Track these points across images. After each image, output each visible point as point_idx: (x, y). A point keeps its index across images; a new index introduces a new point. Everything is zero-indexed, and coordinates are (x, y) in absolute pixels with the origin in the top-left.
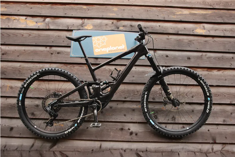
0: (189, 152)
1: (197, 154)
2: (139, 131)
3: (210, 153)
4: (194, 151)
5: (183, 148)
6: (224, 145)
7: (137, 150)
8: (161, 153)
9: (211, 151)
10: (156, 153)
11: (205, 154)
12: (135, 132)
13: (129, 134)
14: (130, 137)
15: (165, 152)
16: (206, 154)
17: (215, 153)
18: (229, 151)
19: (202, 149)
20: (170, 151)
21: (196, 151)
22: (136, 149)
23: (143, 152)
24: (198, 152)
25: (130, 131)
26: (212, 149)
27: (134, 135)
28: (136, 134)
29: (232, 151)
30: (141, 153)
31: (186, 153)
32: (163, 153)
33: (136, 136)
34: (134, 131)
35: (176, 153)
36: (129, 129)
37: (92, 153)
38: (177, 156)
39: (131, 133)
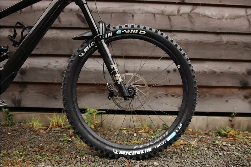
0: (147, 14)
1: (157, 16)
3: (175, 15)
4: (153, 13)
5: (139, 9)
6: (195, 7)
8: (110, 14)
9: (176, 14)
10: (104, 15)
11: (167, 16)
15: (115, 13)
16: (169, 17)
17: (181, 15)
18: (199, 14)
19: (164, 11)
20: (121, 12)
21: (156, 12)
24: (159, 14)
26: (179, 11)
29: (204, 14)
31: (143, 15)
32: (112, 14)
35: (130, 15)
37: (20, 13)
38: (131, 18)
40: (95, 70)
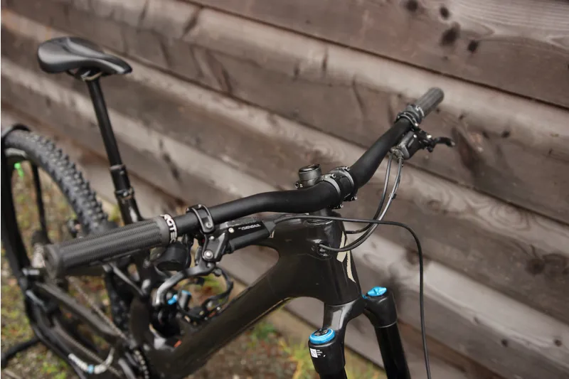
2: (491, 32)
7: (461, 117)
12: (469, 33)
13: (437, 38)
14: (440, 52)
22: (458, 116)
23: (486, 135)
25: (449, 22)
27: (462, 45)
28: (473, 47)
30: (479, 138)
33: (468, 53)
34: (464, 26)
36: (445, 13)
39: (450, 36)
40: (476, 320)
